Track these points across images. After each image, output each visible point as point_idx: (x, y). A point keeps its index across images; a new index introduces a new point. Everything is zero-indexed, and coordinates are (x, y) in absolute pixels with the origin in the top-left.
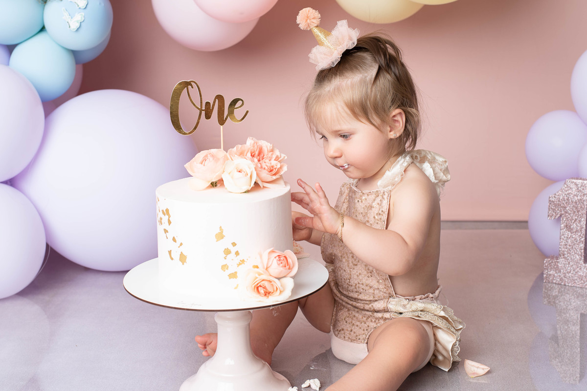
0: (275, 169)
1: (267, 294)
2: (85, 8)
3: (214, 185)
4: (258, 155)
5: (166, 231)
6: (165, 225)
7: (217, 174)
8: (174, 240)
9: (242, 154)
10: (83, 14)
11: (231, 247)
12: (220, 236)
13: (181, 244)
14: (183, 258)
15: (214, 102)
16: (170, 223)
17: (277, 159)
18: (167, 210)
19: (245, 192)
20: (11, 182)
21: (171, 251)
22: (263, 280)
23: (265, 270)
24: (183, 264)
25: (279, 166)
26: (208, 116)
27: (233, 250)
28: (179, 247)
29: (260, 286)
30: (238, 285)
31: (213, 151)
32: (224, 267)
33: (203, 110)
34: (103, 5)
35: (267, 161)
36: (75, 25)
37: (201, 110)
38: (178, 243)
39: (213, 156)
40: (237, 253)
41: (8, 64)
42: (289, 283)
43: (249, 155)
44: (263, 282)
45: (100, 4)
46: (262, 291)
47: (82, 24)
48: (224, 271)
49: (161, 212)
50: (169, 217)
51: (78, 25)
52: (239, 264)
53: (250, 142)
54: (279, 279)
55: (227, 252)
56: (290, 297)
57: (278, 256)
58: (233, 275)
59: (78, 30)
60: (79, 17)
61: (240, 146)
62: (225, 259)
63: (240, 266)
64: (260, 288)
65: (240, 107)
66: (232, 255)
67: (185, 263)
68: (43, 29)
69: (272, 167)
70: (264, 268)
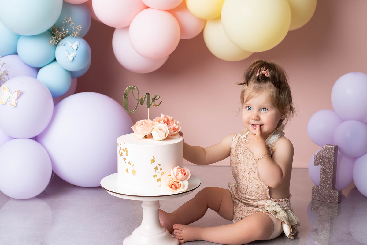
0: (175, 128)
1: (176, 188)
2: (77, 49)
3: (146, 137)
4: (167, 122)
5: (125, 159)
6: (125, 156)
7: (149, 131)
8: (129, 163)
9: (159, 121)
10: (75, 53)
11: (158, 166)
12: (153, 161)
13: (133, 165)
14: (134, 172)
15: (145, 97)
16: (127, 155)
17: (176, 124)
18: (126, 149)
19: (163, 140)
20: (36, 139)
21: (127, 169)
22: (174, 182)
23: (175, 177)
24: (134, 175)
25: (177, 127)
26: (142, 104)
27: (159, 167)
28: (132, 167)
29: (173, 185)
30: (161, 184)
31: (146, 120)
32: (155, 176)
33: (140, 101)
34: (86, 48)
35: (171, 125)
36: (71, 58)
37: (139, 101)
38: (132, 165)
39: (146, 123)
40: (161, 169)
41: (36, 78)
42: (186, 183)
43: (162, 122)
44: (174, 183)
45: (84, 47)
46: (174, 187)
47: (75, 57)
48: (155, 178)
49: (122, 150)
50: (127, 152)
51: (72, 58)
52: (162, 175)
53: (162, 116)
54: (182, 181)
55: (156, 168)
56: (187, 189)
57: (181, 170)
58: (159, 180)
59: (72, 60)
60: (73, 54)
61: (158, 118)
62: (155, 172)
63: (162, 176)
64: (172, 186)
65: (158, 99)
66: (159, 170)
67: (135, 175)
68: (55, 60)
69: (174, 127)
70: (174, 176)
